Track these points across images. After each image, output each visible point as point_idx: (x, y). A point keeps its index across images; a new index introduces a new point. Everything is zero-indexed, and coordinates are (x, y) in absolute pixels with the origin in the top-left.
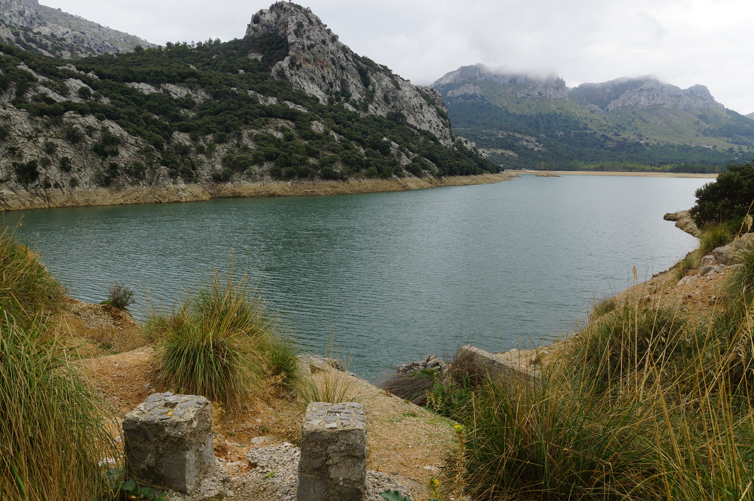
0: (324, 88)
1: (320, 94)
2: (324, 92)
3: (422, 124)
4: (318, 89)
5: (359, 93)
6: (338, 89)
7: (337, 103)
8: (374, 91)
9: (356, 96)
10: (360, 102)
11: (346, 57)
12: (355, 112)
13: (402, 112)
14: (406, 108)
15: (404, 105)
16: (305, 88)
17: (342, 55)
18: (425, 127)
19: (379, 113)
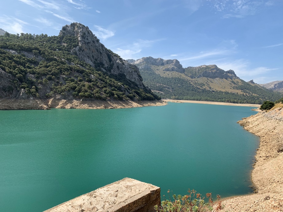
0: (93, 61)
1: (91, 63)
5: (107, 64)
6: (99, 62)
7: (98, 68)
8: (113, 64)
10: (108, 68)
11: (103, 49)
12: (106, 72)
13: (124, 73)
16: (85, 60)
17: (101, 48)
18: (133, 80)
19: (115, 73)
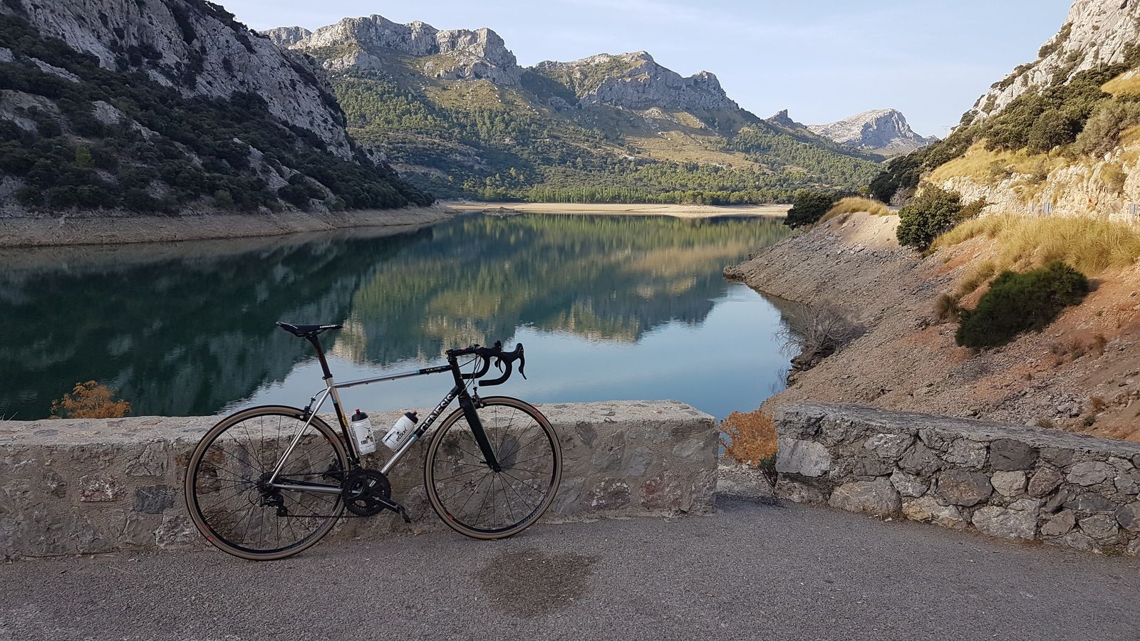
0: (106, 39)
1: (98, 50)
2: (105, 45)
3: (297, 116)
4: (93, 39)
5: (176, 53)
6: (135, 43)
7: (134, 69)
8: (203, 50)
9: (170, 59)
10: (178, 70)
12: (171, 89)
13: (259, 93)
14: (265, 86)
15: (263, 82)
16: (67, 35)
18: (302, 122)
19: (216, 93)
